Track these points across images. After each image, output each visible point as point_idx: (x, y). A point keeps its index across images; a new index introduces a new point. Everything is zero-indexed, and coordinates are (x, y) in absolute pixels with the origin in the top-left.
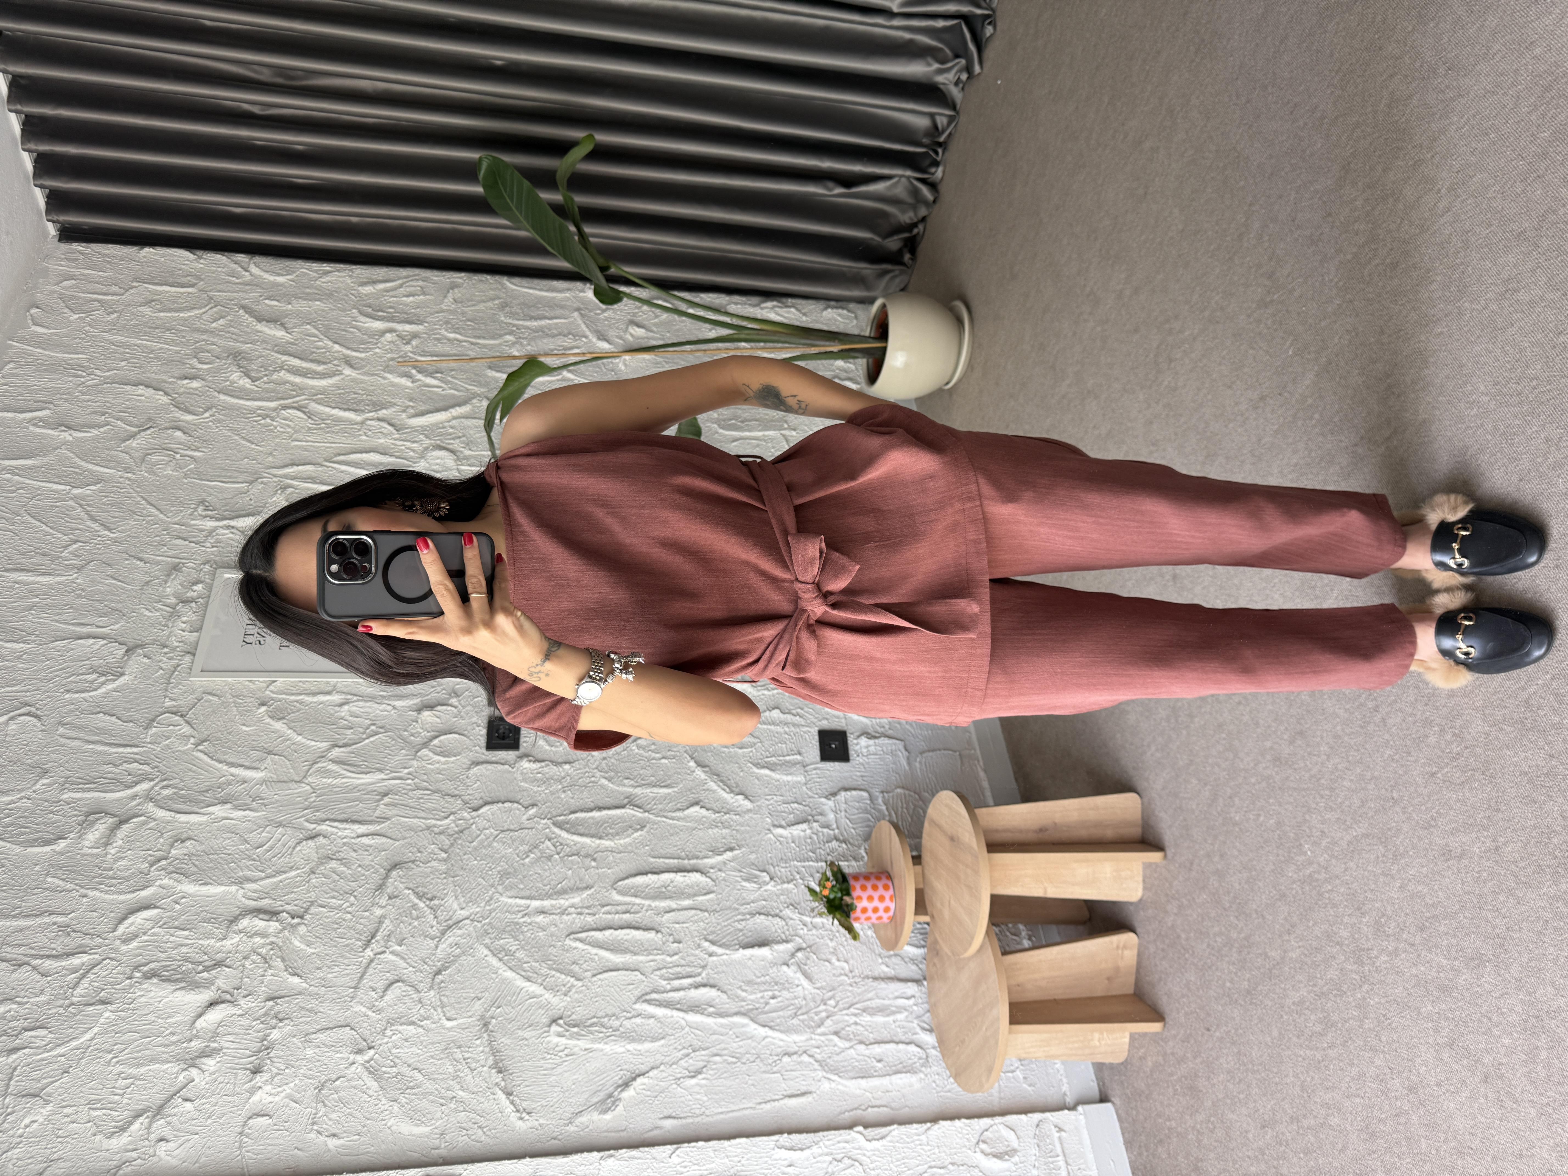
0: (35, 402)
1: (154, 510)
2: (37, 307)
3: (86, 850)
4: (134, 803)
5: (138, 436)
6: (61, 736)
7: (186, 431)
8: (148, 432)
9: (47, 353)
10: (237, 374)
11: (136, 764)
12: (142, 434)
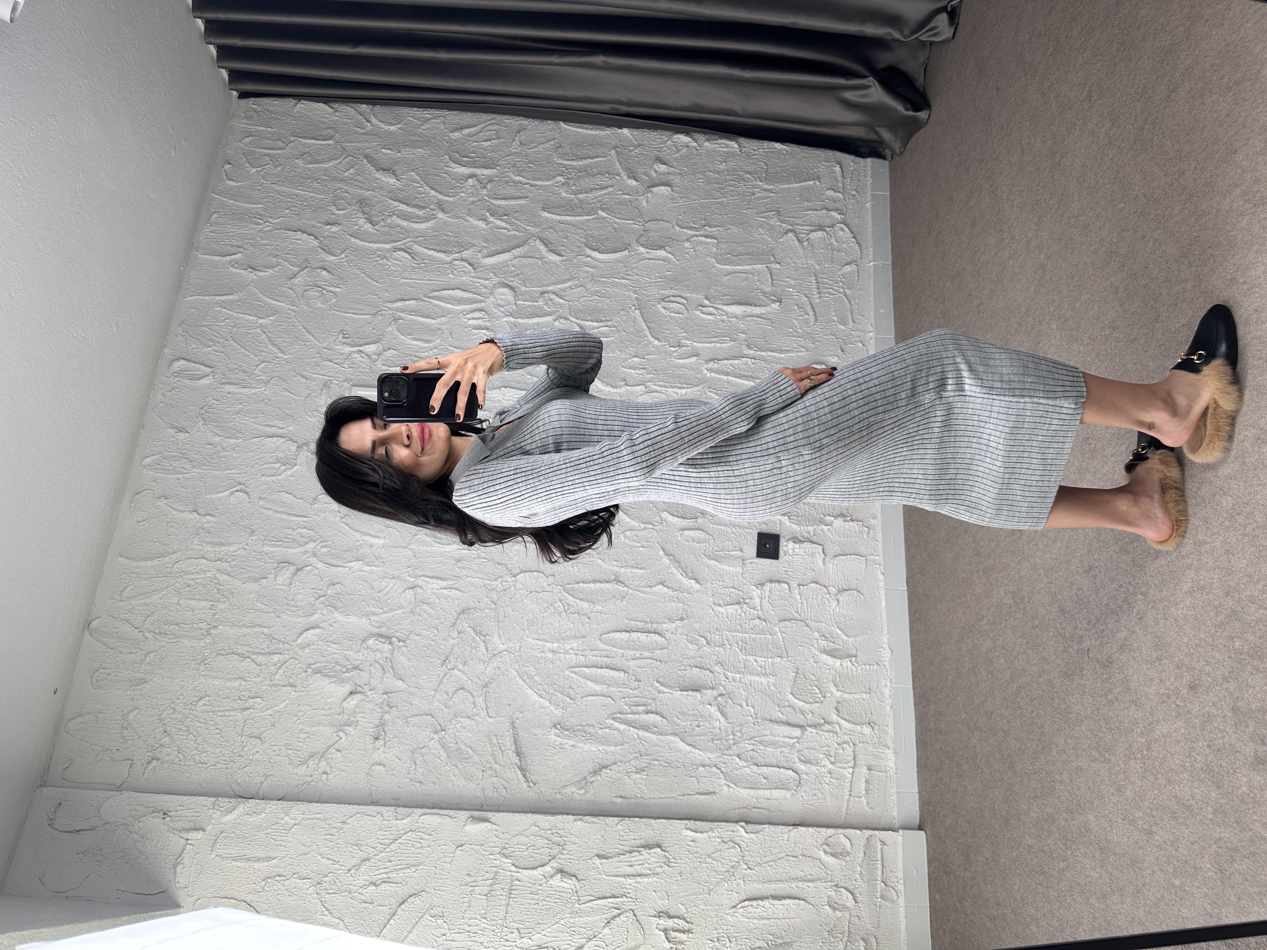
0: (232, 246)
1: (310, 337)
2: (229, 164)
3: (278, 587)
4: (304, 557)
5: (298, 275)
6: (261, 507)
7: (329, 270)
8: (305, 271)
9: (237, 203)
10: (363, 220)
11: (305, 530)
12: (301, 273)
